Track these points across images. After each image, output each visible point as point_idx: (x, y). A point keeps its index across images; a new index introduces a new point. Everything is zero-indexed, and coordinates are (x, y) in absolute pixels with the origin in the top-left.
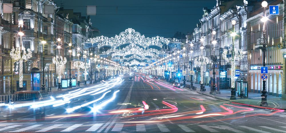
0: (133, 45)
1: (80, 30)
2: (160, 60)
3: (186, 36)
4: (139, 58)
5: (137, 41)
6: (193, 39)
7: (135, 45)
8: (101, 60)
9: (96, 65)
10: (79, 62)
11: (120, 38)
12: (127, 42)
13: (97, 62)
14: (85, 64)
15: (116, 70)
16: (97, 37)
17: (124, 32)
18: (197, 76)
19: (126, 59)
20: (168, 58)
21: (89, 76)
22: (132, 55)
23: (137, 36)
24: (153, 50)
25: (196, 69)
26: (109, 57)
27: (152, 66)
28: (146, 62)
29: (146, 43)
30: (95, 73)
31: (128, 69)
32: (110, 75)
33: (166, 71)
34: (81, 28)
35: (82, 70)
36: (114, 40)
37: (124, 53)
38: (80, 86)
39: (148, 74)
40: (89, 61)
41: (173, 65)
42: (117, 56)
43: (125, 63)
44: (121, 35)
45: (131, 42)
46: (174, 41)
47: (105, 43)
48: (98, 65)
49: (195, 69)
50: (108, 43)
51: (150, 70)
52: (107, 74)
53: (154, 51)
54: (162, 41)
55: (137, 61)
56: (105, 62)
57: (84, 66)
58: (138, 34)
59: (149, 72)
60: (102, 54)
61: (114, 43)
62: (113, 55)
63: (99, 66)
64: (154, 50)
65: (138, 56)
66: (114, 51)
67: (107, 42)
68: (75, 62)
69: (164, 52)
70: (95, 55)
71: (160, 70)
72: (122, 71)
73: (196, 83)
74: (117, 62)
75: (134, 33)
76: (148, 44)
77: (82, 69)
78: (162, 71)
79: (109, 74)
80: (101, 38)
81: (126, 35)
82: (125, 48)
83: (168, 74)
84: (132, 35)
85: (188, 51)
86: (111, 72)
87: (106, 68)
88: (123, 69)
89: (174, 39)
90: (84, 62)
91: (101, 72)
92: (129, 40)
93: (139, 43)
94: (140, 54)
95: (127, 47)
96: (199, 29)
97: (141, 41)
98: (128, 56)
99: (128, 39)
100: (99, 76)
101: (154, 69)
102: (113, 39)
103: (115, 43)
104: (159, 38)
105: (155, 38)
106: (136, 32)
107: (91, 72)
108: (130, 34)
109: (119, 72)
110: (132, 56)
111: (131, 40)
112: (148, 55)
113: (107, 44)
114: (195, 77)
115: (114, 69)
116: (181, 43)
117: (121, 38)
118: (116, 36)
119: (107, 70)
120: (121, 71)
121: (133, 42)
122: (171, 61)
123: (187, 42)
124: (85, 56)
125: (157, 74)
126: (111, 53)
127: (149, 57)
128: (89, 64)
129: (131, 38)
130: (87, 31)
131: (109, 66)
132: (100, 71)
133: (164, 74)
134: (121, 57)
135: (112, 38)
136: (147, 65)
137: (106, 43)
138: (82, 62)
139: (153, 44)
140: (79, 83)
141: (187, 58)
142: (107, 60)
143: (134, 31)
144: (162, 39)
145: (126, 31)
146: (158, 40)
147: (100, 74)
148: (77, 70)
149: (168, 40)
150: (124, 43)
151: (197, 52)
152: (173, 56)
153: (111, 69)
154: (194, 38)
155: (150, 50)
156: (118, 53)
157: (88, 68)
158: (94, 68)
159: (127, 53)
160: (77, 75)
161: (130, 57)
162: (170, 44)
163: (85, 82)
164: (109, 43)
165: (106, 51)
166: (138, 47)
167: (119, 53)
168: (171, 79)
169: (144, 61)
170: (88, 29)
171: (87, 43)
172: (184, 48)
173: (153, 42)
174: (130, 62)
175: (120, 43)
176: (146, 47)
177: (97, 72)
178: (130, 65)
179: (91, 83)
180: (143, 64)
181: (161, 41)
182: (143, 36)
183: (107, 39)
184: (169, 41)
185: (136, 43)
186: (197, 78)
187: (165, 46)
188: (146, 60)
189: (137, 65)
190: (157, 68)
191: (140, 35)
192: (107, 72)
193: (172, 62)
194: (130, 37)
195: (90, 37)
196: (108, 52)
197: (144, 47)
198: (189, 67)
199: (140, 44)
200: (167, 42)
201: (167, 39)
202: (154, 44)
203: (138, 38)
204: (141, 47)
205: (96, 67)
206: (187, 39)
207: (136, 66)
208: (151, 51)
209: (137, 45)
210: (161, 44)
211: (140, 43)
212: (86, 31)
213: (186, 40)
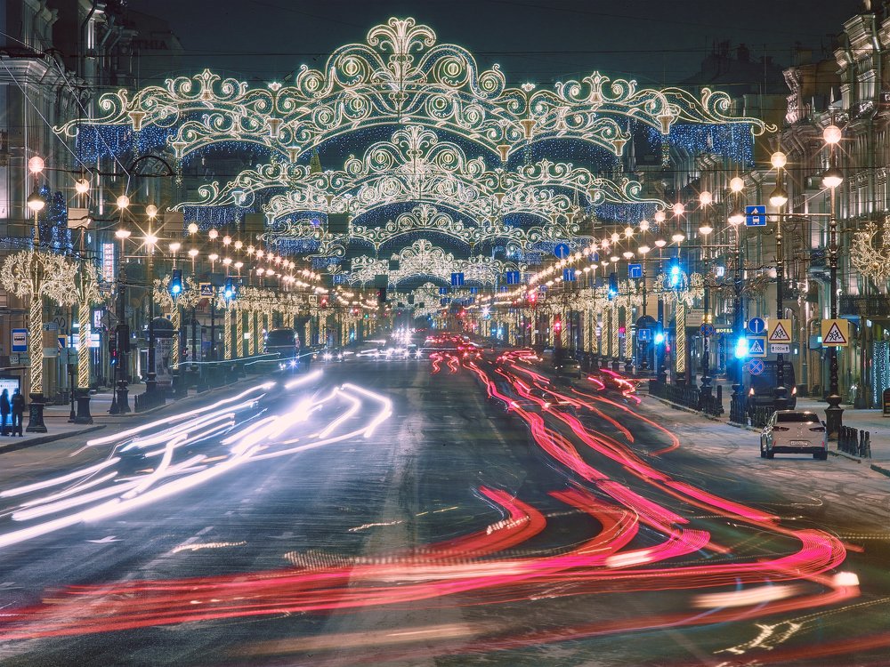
0: (415, 138)
1: (41, 30)
2: (605, 244)
3: (789, 74)
4: (458, 231)
5: (449, 109)
6: (838, 97)
7: (434, 136)
8: (188, 242)
9: (158, 282)
10: (41, 256)
11: (331, 85)
12: (375, 113)
13: (161, 262)
14: (82, 270)
15: (295, 310)
16: (170, 83)
17: (358, 46)
18: (867, 357)
19: (365, 234)
20: (664, 232)
21: (106, 355)
22: (408, 207)
23: (453, 70)
24: (558, 169)
25: (863, 305)
26: (250, 224)
27: (542, 282)
28: (501, 256)
29: (509, 123)
30: (151, 332)
31: (373, 303)
32: (251, 347)
33: (644, 323)
34: (49, 16)
35: (60, 318)
36: (287, 105)
37: (354, 192)
38: (45, 431)
39: (512, 341)
40: (108, 250)
41: (697, 279)
42: (298, 217)
43: (354, 263)
44: (341, 64)
45: (405, 119)
46: (706, 107)
47: (220, 121)
48: (167, 280)
49: (849, 305)
50: (245, 123)
51: (529, 313)
52: (228, 341)
53: (565, 182)
54: (626, 109)
55: (439, 251)
56: (213, 257)
57: (72, 285)
58: (459, 60)
59: (522, 330)
60: (198, 198)
61: (286, 121)
62: (277, 208)
63: (176, 289)
64: (568, 175)
65: (445, 218)
66: (283, 180)
67: (236, 119)
68: (9, 261)
69: (631, 190)
70: (152, 212)
71: (605, 316)
72: (329, 319)
73: (857, 407)
74: (302, 255)
75: (426, 49)
76: (528, 131)
77: (60, 311)
78: (615, 317)
79: (246, 343)
80: (196, 88)
81: (376, 66)
82: (359, 156)
83: (660, 338)
84: (418, 70)
85: (801, 180)
86: (260, 325)
87: (225, 297)
88: (339, 308)
89: (707, 92)
90: (70, 259)
91: (189, 328)
92: (391, 105)
93: (460, 125)
94: (461, 198)
95: (377, 152)
96: (879, 27)
97: (474, 112)
98: (377, 217)
99: (385, 96)
100: (175, 354)
101: (556, 309)
102: (283, 98)
103: (296, 124)
104: (607, 90)
105: (575, 91)
106: (444, 47)
107: (124, 331)
108: (401, 58)
109: (315, 329)
110: (403, 219)
111: (406, 104)
112: (518, 207)
113: (235, 133)
114: (856, 359)
115: (282, 310)
116: (754, 121)
117: (336, 88)
118: (306, 75)
119: (228, 316)
120: (323, 321)
121: (422, 113)
122: (686, 247)
123: (792, 116)
124: (77, 219)
125: (580, 340)
126: (265, 196)
127: (525, 221)
128: (108, 273)
129: (409, 87)
130: (90, 43)
131: (243, 290)
132: (184, 322)
133: (629, 342)
134: (336, 223)
135: (275, 86)
136: (510, 281)
137: (227, 123)
138: (61, 260)
139: (562, 130)
140: (40, 409)
141: (797, 228)
142: (227, 241)
143: (430, 33)
144: (627, 91)
145: (373, 33)
146: (597, 98)
147: (183, 344)
148: (20, 312)
149: (671, 99)
150: (355, 125)
151: (865, 183)
152: (697, 216)
153: (256, 305)
154: (845, 89)
155: (538, 172)
156: (309, 191)
157: (98, 300)
158: (137, 303)
159: (372, 197)
160: (24, 348)
161: (390, 224)
162: (681, 127)
163: (82, 398)
164: (254, 123)
165: (225, 176)
166: (452, 152)
167: (314, 197)
168: (680, 375)
169: (486, 249)
170: (98, 26)
171: (90, 121)
172: (779, 161)
173: (563, 112)
174: (394, 257)
175: (329, 123)
176: (511, 150)
177: (162, 329)
178: (394, 278)
179: (119, 406)
180: (477, 270)
181: (619, 108)
182: (496, 73)
183: (242, 93)
184: (670, 112)
185: (441, 123)
186: (866, 369)
187: (644, 143)
188: (502, 242)
189: (438, 282)
190: (585, 303)
191: (470, 68)
192: (228, 331)
193: (690, 257)
194: (396, 78)
195: (109, 81)
196: (241, 189)
197: (498, 151)
198: (806, 289)
199: (466, 126)
200: (663, 111)
201: (660, 94)
202: (566, 127)
203: (455, 90)
204: (471, 150)
205: (157, 296)
206: (790, 93)
207: (429, 285)
208: (545, 178)
209: (443, 135)
210: (618, 130)
211: (469, 121)
212: (84, 39)
213: (790, 98)
